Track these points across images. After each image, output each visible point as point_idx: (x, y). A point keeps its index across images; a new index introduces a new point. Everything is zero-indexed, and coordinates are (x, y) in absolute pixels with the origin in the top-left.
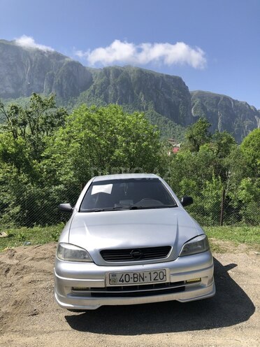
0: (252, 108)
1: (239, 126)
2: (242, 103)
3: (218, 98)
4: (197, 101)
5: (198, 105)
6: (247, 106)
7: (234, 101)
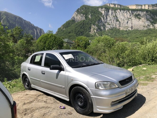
0: (33, 25)
1: (27, 32)
2: (28, 22)
3: (16, 17)
4: (4, 17)
5: (5, 19)
6: (30, 24)
7: (24, 20)
